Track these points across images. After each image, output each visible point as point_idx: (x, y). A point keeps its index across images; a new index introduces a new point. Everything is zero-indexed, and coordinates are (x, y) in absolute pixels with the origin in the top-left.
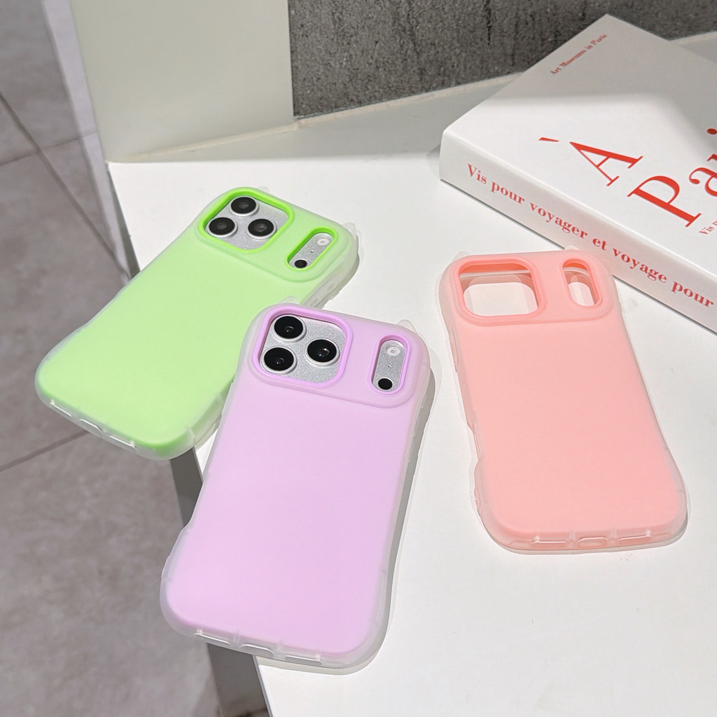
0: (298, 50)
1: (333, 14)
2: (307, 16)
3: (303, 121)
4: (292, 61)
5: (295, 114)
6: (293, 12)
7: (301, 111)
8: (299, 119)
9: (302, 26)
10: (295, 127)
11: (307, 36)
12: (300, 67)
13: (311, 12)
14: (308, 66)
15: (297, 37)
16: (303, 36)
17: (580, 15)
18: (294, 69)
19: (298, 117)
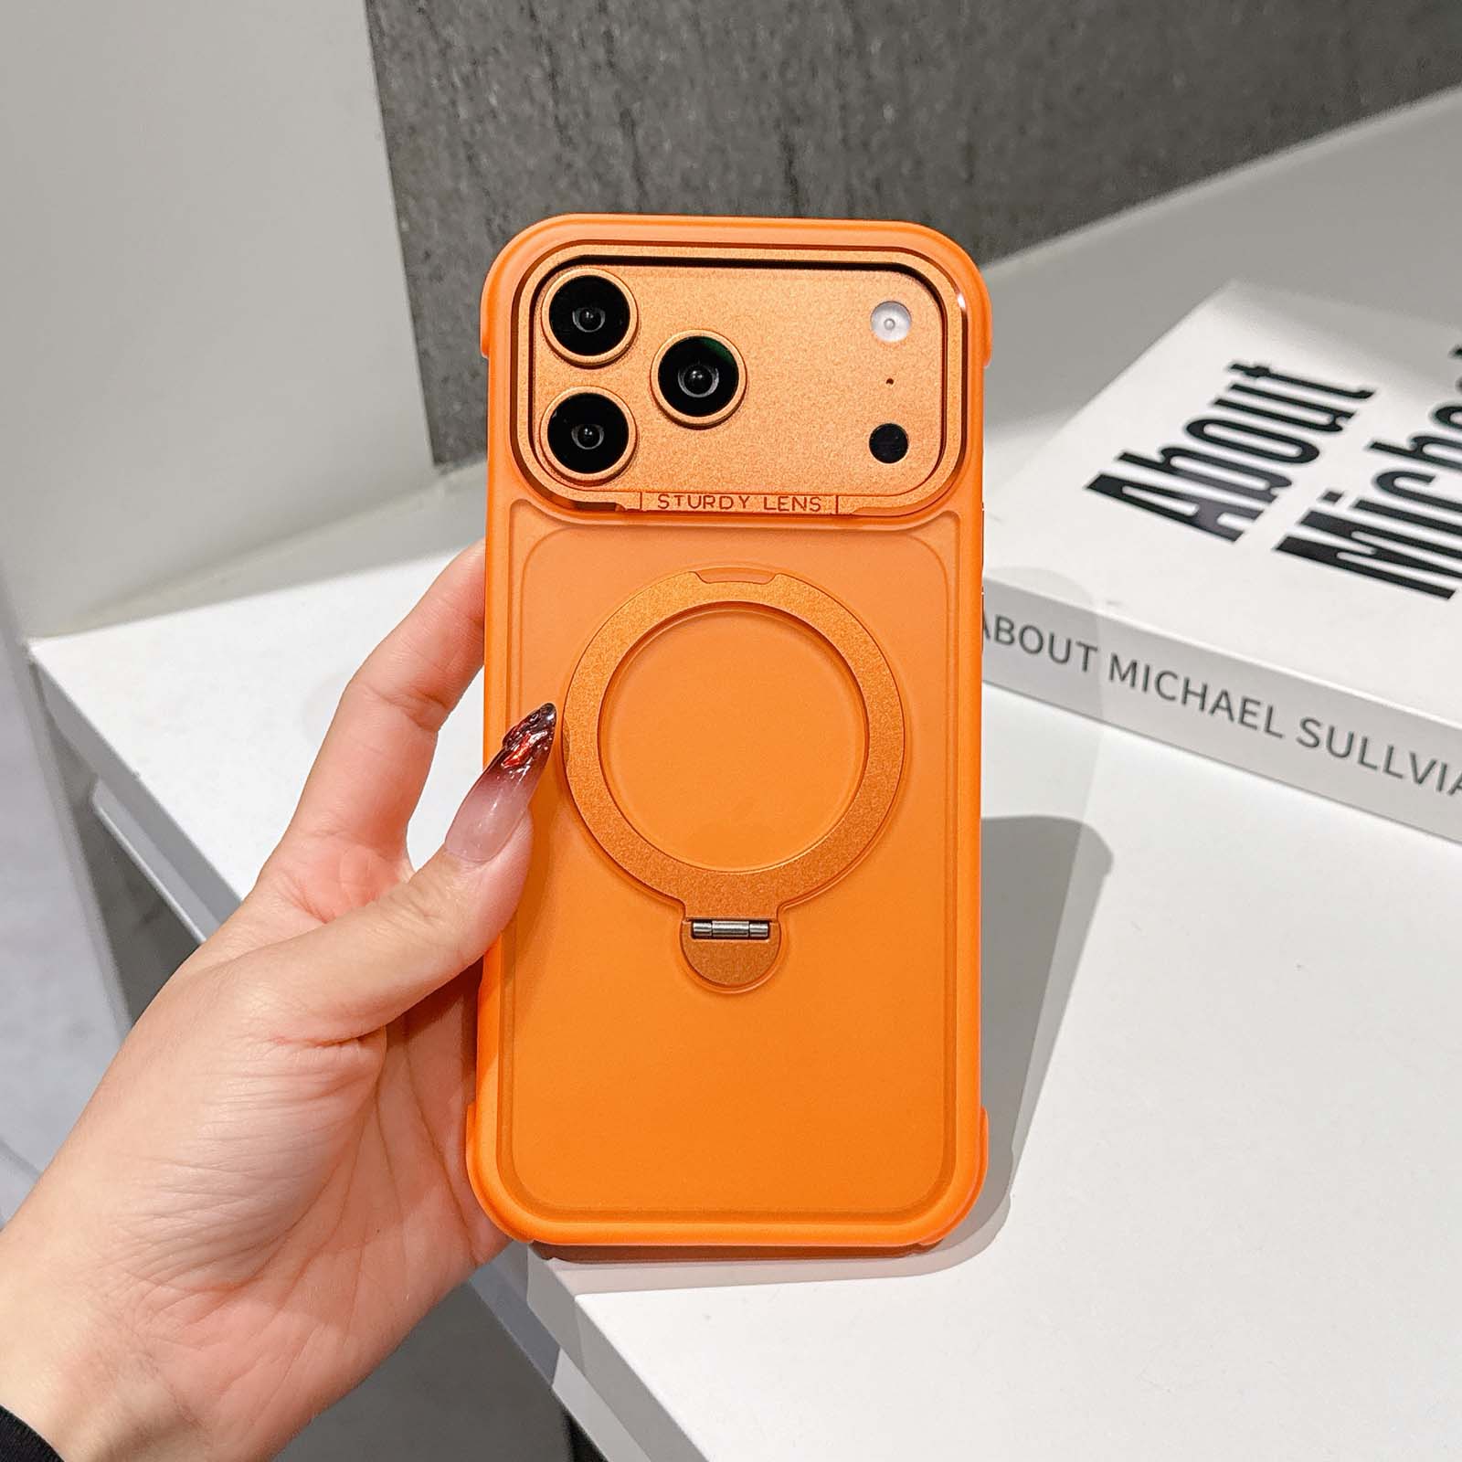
0: (426, 312)
1: (489, 222)
2: (437, 232)
3: (454, 477)
4: (417, 339)
5: (438, 459)
6: (405, 225)
7: (448, 456)
8: (444, 473)
9: (428, 255)
10: (439, 490)
11: (440, 279)
12: (433, 352)
13: (442, 221)
14: (448, 347)
15: (419, 283)
16: (431, 278)
17: (964, 175)
18: (423, 355)
19: (443, 467)
